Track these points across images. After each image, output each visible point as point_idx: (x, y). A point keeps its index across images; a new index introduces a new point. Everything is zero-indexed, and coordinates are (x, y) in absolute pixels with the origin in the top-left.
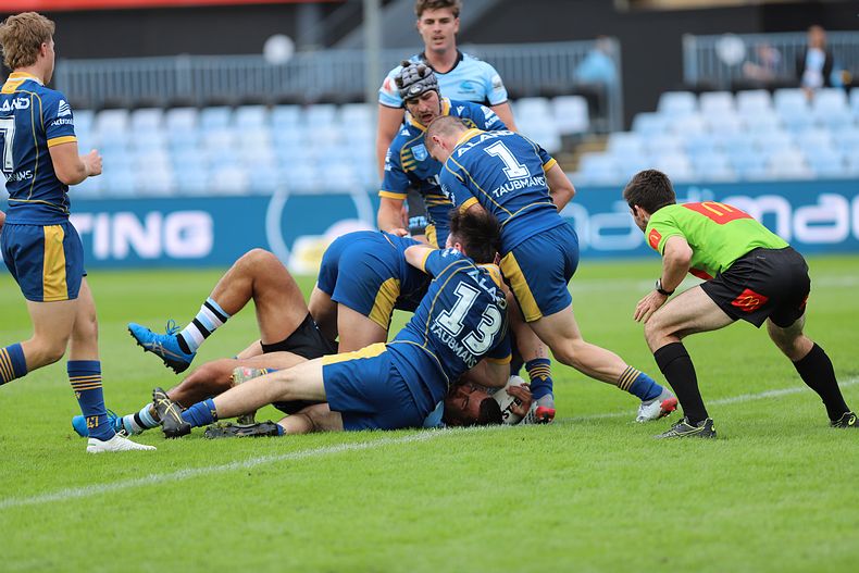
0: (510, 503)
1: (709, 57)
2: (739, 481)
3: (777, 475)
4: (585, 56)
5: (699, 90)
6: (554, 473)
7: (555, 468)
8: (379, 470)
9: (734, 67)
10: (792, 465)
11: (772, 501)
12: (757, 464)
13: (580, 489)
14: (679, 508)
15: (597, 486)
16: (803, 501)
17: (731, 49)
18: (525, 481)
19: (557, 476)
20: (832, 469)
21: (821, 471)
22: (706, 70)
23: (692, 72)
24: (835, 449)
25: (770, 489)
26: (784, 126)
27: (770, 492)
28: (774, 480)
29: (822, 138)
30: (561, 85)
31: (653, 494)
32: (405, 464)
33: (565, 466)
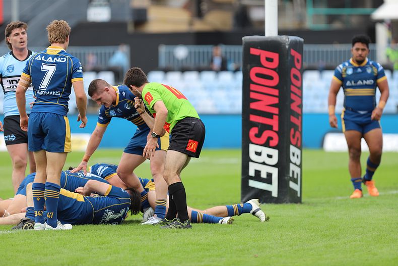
0: (78, 260)
1: (171, 56)
2: (184, 252)
3: (201, 249)
4: (113, 53)
5: (166, 71)
6: (98, 246)
7: (99, 244)
8: (17, 243)
9: (182, 61)
10: (208, 245)
11: (199, 261)
12: (192, 244)
13: (111, 254)
14: (156, 264)
15: (119, 253)
16: (213, 262)
17: (181, 52)
18: (85, 250)
19: (99, 248)
20: (227, 247)
21: (221, 248)
22: (169, 61)
23: (163, 62)
24: (228, 238)
25: (198, 256)
26: (205, 88)
27: (198, 257)
28: (200, 251)
29: (221, 94)
30: (103, 66)
31: (144, 257)
32: (29, 241)
33: (104, 243)
